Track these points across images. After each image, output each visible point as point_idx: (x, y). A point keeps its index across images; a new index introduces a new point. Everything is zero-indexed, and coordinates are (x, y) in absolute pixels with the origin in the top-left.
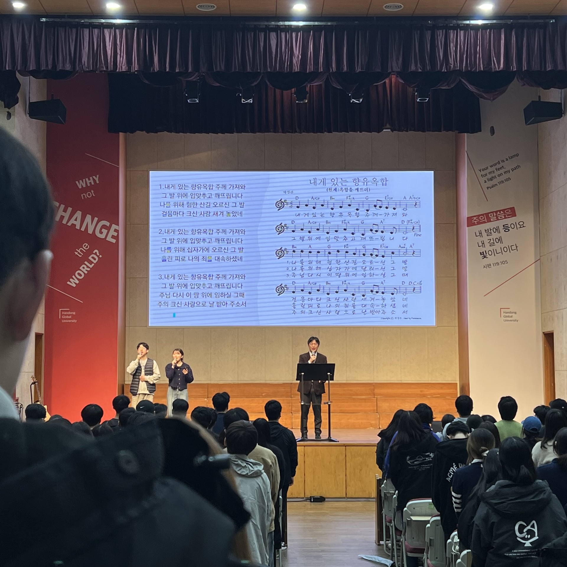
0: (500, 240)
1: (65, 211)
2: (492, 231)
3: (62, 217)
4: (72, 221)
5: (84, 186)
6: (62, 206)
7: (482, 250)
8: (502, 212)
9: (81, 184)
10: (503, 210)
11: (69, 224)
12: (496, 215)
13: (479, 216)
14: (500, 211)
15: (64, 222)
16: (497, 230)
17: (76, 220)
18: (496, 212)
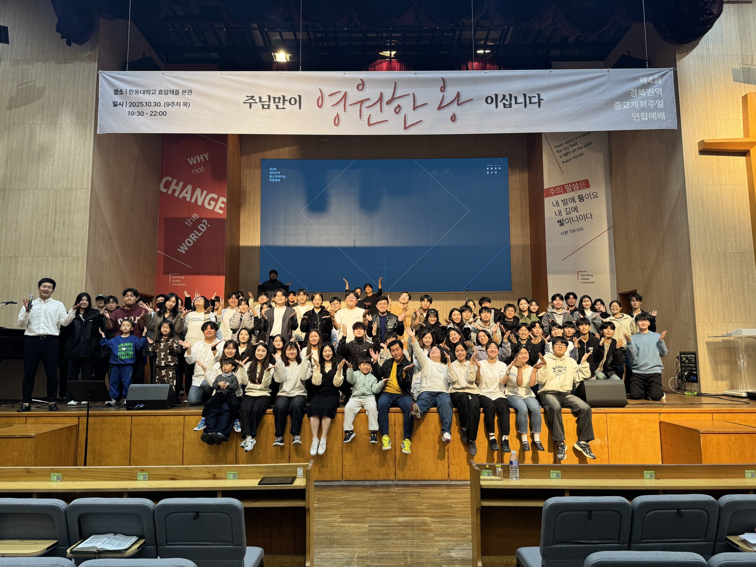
0: (576, 209)
1: (177, 184)
2: (568, 201)
3: (174, 191)
4: (183, 194)
5: (195, 162)
6: (175, 181)
7: (559, 218)
8: (577, 184)
9: (192, 161)
10: (578, 182)
11: (181, 197)
12: (572, 187)
13: (555, 187)
14: (575, 183)
15: (176, 195)
16: (573, 200)
17: (187, 193)
18: (571, 184)
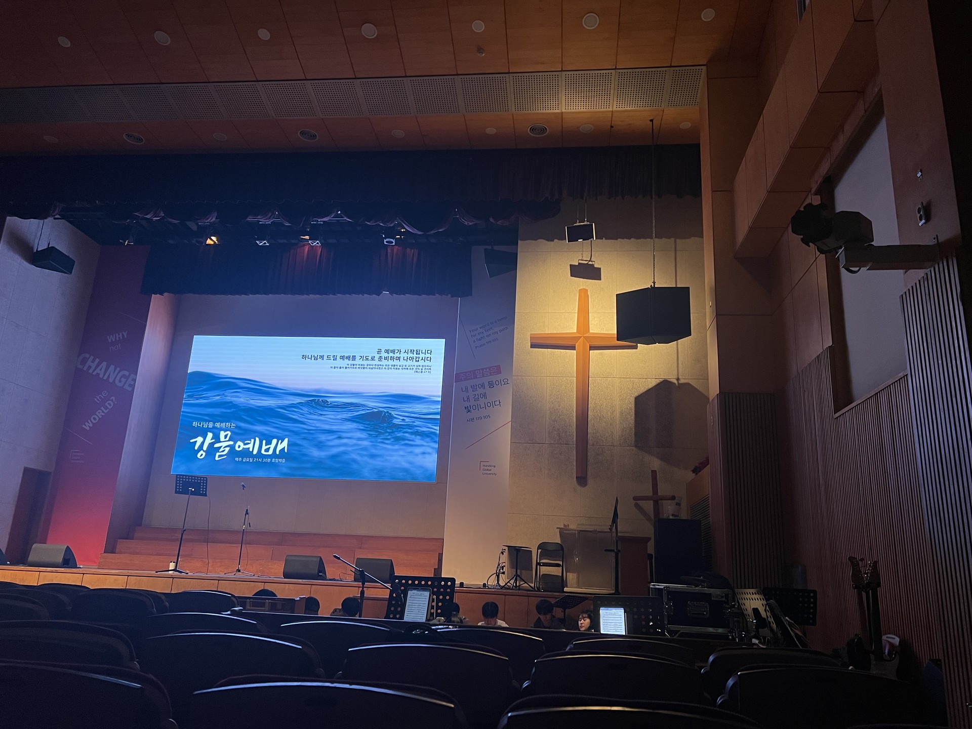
0: (485, 395)
1: (93, 361)
2: (477, 387)
3: (90, 367)
4: (97, 371)
5: (114, 340)
6: (92, 357)
7: (467, 404)
8: (488, 370)
9: (111, 338)
10: (489, 368)
11: (94, 373)
12: (482, 372)
13: (466, 372)
14: (486, 369)
15: (91, 371)
16: (483, 386)
17: (101, 370)
18: (483, 369)
